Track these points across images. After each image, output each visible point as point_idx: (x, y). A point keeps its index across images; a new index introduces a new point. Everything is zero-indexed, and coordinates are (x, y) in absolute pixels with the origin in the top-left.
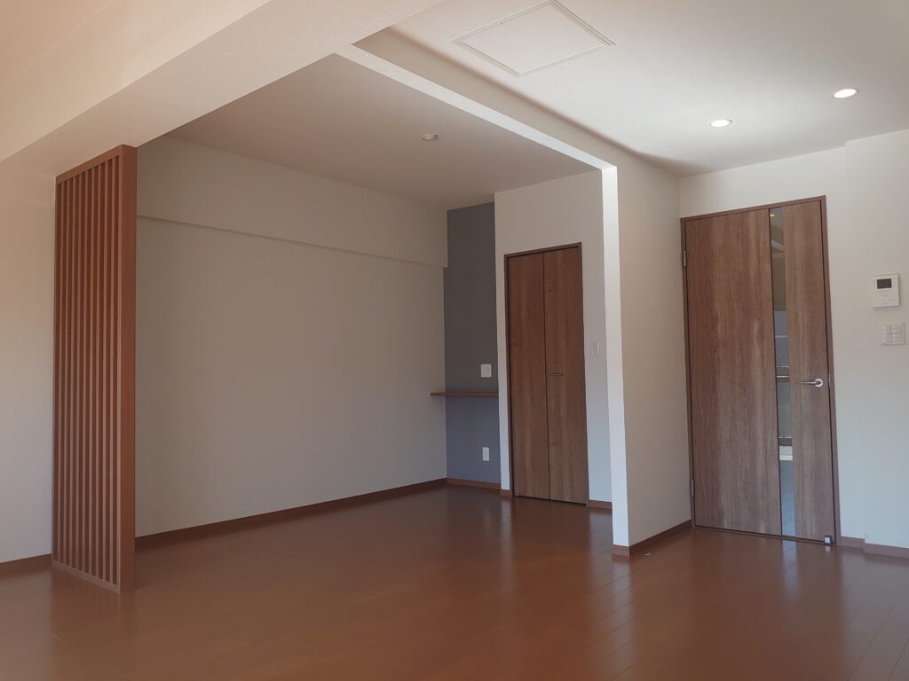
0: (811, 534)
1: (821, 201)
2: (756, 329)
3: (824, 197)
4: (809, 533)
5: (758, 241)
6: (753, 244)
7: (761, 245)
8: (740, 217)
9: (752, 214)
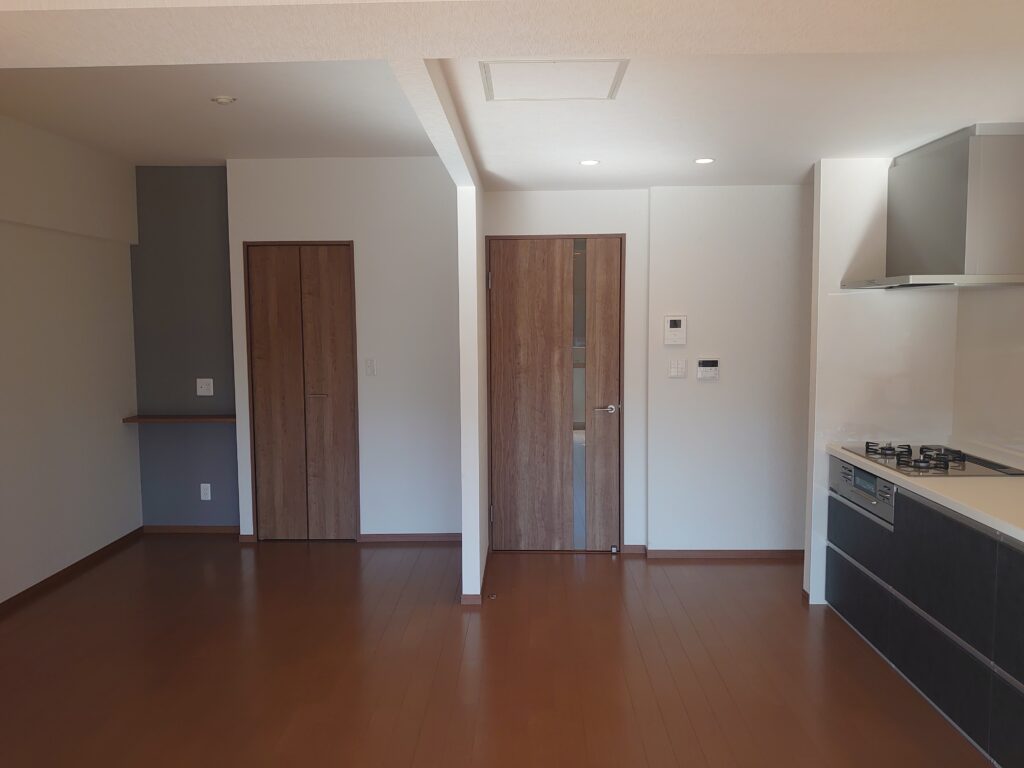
0: (599, 545)
1: (621, 238)
2: (556, 357)
3: (625, 235)
4: (598, 545)
5: (562, 270)
6: (558, 273)
7: (565, 275)
8: (545, 244)
9: (558, 243)
